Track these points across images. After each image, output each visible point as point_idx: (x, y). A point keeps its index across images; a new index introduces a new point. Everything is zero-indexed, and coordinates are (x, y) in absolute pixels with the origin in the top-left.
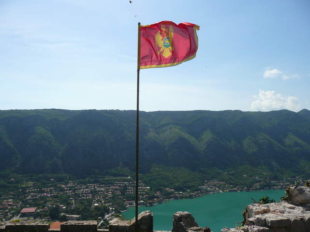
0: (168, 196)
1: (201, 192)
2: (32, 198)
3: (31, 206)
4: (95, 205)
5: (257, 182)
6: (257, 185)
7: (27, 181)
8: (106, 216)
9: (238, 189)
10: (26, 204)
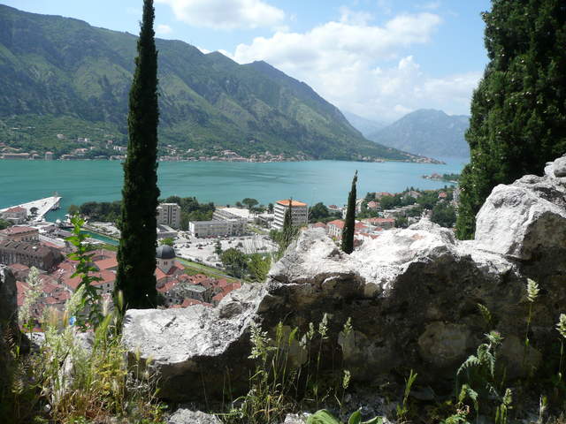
6: (81, 151)
9: (31, 156)
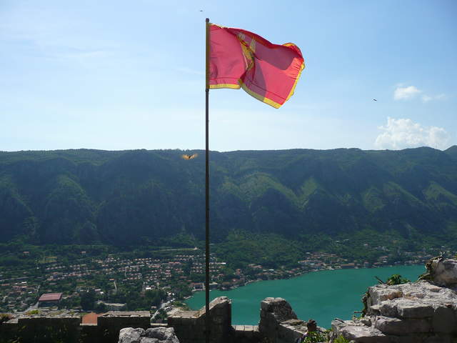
0: (253, 275)
1: (301, 269)
2: (55, 280)
3: (54, 290)
4: (147, 288)
5: (383, 254)
6: (384, 259)
7: (47, 254)
8: (163, 305)
10: (46, 288)
